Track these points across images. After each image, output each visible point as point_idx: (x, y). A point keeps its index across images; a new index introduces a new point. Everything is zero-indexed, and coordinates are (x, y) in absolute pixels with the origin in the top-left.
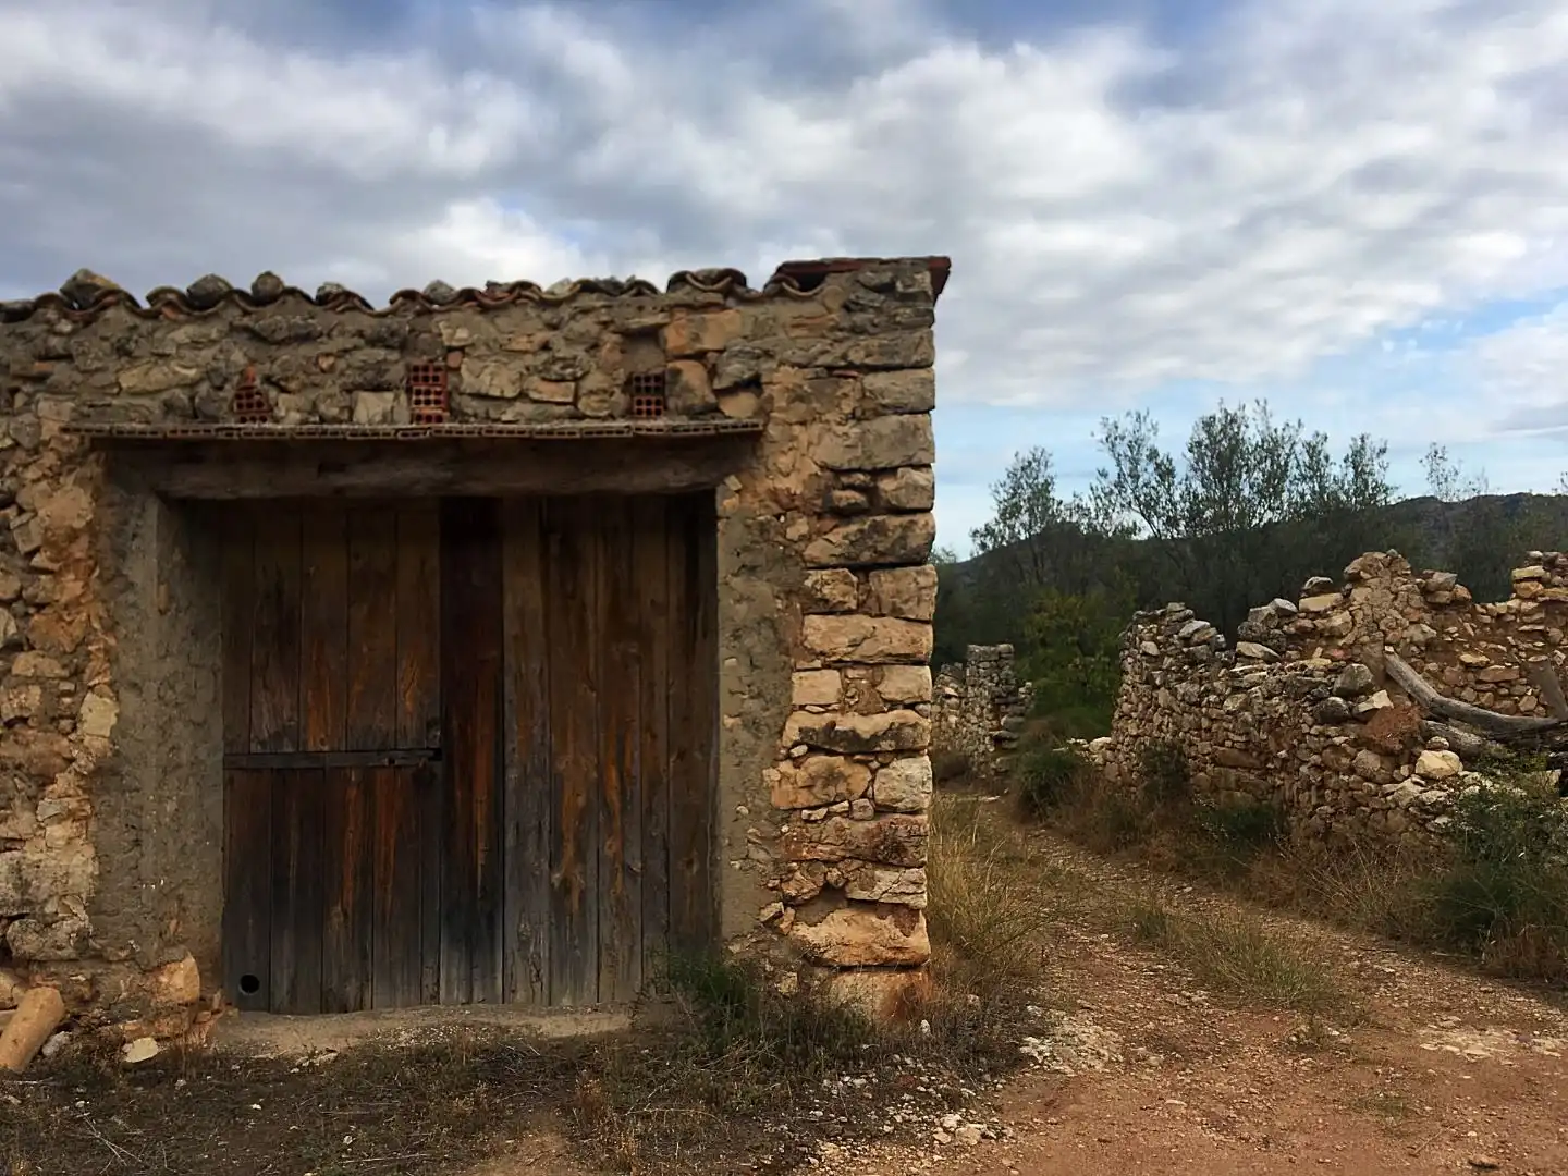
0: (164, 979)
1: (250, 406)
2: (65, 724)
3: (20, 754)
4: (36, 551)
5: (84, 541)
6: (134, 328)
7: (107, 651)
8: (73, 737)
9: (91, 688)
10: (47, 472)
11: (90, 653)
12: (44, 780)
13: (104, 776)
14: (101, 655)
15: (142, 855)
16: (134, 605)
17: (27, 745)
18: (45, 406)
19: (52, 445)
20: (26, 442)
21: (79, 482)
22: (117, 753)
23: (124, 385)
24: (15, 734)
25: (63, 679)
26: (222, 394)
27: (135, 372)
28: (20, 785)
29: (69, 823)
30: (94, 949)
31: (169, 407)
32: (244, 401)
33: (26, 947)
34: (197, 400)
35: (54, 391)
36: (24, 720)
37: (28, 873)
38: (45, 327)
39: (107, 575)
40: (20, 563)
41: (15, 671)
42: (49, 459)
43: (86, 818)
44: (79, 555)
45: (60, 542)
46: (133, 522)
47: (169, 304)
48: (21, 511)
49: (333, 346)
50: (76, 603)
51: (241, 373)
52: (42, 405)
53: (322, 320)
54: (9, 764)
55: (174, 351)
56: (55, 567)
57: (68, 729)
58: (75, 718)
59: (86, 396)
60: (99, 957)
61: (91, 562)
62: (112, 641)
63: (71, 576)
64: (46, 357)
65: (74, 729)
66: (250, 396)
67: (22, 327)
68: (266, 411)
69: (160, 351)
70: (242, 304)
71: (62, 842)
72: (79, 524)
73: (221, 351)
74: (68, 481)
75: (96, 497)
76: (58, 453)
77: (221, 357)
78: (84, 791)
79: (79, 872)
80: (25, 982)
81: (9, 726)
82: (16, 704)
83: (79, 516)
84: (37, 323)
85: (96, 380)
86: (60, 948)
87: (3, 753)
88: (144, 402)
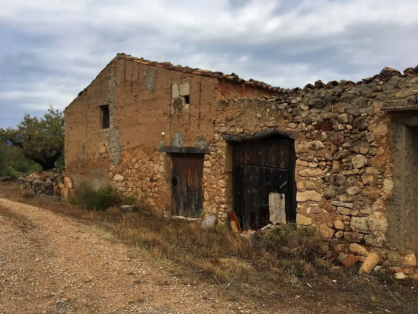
0: (406, 258)
3: (368, 193)
4: (373, 141)
5: (385, 138)
6: (400, 80)
7: (391, 168)
8: (381, 190)
9: (386, 177)
10: (376, 121)
11: (386, 168)
12: (374, 200)
13: (389, 201)
14: (389, 169)
16: (398, 156)
17: (370, 191)
18: (376, 104)
19: (378, 114)
20: (370, 114)
21: (384, 123)
22: (393, 195)
23: (397, 96)
24: (367, 188)
25: (379, 175)
27: (400, 92)
29: (380, 212)
30: (387, 246)
31: (409, 101)
33: (369, 242)
34: (417, 98)
35: (378, 100)
36: (369, 184)
37: (370, 223)
39: (391, 147)
40: (368, 145)
41: (367, 172)
42: (376, 117)
43: (385, 211)
44: (383, 142)
45: (379, 139)
46: (398, 134)
47: (410, 72)
48: (369, 131)
50: (382, 155)
54: (365, 195)
55: (411, 85)
56: (377, 145)
57: (380, 187)
58: (382, 185)
59: (387, 100)
60: (388, 248)
61: (387, 144)
62: (392, 165)
63: (381, 148)
64: (377, 91)
65: (382, 188)
67: (370, 84)
69: (407, 86)
71: (378, 217)
72: (384, 134)
74: (381, 123)
75: (388, 127)
76: (379, 116)
78: (384, 204)
79: (383, 225)
80: (369, 250)
81: (365, 185)
82: (366, 180)
83: (384, 132)
84: (374, 83)
85: (389, 96)
86: (378, 244)
87: (363, 192)
88: (403, 100)
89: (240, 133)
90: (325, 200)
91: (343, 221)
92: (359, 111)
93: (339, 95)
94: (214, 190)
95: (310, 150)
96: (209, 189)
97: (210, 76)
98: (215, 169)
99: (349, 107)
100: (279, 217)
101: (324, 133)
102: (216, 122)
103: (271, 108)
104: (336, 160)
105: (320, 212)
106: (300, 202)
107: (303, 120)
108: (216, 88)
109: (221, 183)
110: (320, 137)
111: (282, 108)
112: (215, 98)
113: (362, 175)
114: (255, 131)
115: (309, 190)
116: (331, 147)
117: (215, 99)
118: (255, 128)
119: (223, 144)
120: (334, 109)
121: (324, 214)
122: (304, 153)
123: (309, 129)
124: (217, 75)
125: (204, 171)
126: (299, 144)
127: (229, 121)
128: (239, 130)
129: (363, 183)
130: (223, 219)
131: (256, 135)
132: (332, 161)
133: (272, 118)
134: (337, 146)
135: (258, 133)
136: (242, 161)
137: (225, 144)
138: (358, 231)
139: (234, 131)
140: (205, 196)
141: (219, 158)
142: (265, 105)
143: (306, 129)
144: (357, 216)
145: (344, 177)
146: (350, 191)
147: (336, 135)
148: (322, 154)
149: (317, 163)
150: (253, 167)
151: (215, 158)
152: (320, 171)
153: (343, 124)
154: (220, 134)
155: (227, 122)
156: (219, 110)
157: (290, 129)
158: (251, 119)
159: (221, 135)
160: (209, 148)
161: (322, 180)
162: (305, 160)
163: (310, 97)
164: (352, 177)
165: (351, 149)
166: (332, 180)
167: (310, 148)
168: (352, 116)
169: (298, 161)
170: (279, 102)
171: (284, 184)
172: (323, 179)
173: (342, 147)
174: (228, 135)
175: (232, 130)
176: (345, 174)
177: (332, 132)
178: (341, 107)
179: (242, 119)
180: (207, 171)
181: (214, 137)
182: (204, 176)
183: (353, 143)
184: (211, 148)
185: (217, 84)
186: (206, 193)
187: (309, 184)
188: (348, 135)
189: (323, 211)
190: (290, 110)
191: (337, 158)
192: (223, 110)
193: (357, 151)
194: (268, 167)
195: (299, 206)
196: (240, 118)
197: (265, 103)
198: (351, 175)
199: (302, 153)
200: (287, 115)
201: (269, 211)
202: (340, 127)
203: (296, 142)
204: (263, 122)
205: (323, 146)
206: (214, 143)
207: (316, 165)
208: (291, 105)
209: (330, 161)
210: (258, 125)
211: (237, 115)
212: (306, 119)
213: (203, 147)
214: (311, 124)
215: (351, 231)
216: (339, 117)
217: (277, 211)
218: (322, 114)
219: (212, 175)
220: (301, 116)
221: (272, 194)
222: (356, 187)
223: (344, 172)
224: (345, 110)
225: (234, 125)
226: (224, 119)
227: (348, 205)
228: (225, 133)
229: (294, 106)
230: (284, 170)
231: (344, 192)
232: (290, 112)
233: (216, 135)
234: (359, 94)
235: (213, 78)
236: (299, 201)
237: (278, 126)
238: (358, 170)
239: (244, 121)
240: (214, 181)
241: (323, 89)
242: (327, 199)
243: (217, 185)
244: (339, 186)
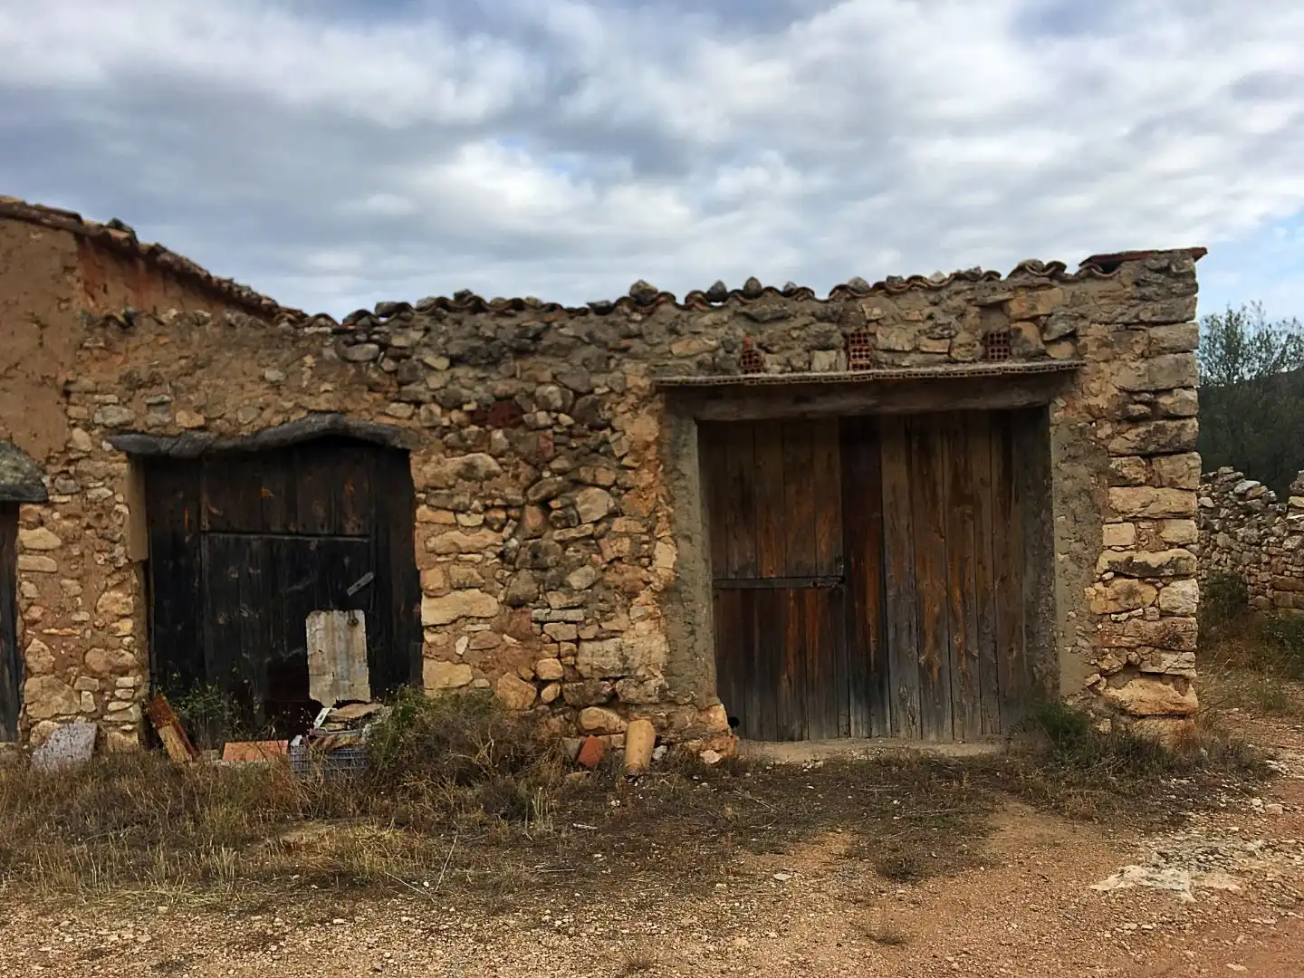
0: (712, 715)
1: (750, 362)
2: (645, 561)
3: (618, 579)
4: (626, 455)
5: (654, 448)
6: (678, 317)
7: (668, 516)
8: (649, 568)
9: (659, 539)
10: (631, 407)
11: (658, 517)
12: (633, 594)
13: (670, 593)
14: (665, 519)
15: (696, 640)
16: (685, 488)
17: (622, 573)
18: (629, 366)
19: (635, 390)
20: (618, 389)
21: (650, 413)
22: (677, 578)
23: (675, 352)
24: (615, 567)
25: (643, 533)
26: (732, 356)
27: (680, 344)
28: (619, 598)
29: (648, 621)
30: (670, 697)
31: (700, 365)
32: (747, 360)
33: (630, 696)
34: (717, 360)
35: (635, 357)
36: (619, 559)
37: (627, 652)
38: (624, 318)
39: (668, 469)
40: (615, 463)
41: (614, 529)
42: (631, 399)
43: (659, 618)
44: (650, 458)
45: (638, 450)
46: (683, 437)
47: (699, 301)
48: (614, 431)
49: (799, 322)
50: (650, 486)
51: (743, 342)
52: (627, 366)
53: (791, 306)
54: (612, 586)
55: (703, 330)
56: (636, 465)
57: (647, 563)
58: (651, 558)
59: (653, 360)
60: (673, 702)
61: (658, 462)
62: (671, 510)
63: (646, 471)
64: (629, 336)
65: (650, 563)
66: (750, 356)
67: (611, 318)
68: (759, 366)
69: (695, 330)
70: (742, 299)
71: (646, 633)
72: (651, 439)
73: (730, 329)
74: (642, 412)
75: (660, 423)
77: (730, 332)
78: (657, 602)
79: (657, 651)
80: (625, 717)
81: (611, 562)
82: (615, 549)
83: (650, 434)
84: (619, 315)
85: (658, 350)
86: (649, 696)
87: (607, 578)
88: (687, 362)
89: (193, 429)
90: (509, 610)
91: (559, 657)
92: (589, 380)
93: (537, 337)
94: (78, 632)
95: (460, 480)
96: (53, 631)
97: (34, 221)
98: (82, 555)
99: (564, 370)
100: (347, 682)
101: (498, 435)
102: (72, 388)
103: (318, 354)
104: (534, 504)
105: (496, 643)
106: (435, 626)
107: (434, 397)
108: (69, 264)
109: (117, 601)
110: (486, 444)
111: (361, 358)
112: (68, 300)
113: (602, 536)
114: (259, 423)
115: (459, 589)
116: (520, 470)
117: (63, 305)
118: (259, 415)
119: (115, 465)
120: (522, 371)
121: (506, 649)
122: (441, 489)
123: (452, 422)
124: (64, 219)
125: (20, 566)
126: (425, 462)
127: (140, 387)
128: (184, 419)
129: (603, 559)
130: (129, 727)
131: (264, 437)
132: (521, 507)
133: (328, 386)
134: (535, 467)
135: (272, 430)
136: (190, 521)
137: (123, 467)
138: (597, 675)
139: (167, 420)
140: (30, 658)
141: (99, 517)
142: (294, 342)
143: (446, 422)
144: (596, 639)
145: (558, 546)
146: (576, 580)
147: (533, 440)
148: (496, 489)
149: (480, 513)
150: (237, 540)
151: (79, 517)
152: (490, 537)
153: (548, 411)
154: (97, 431)
155: (130, 390)
156: (86, 344)
157: (393, 421)
158: (242, 387)
159: (102, 433)
160: (46, 480)
161: (497, 560)
162: (446, 509)
163: (451, 333)
164: (579, 546)
165: (573, 476)
166: (526, 554)
167: (459, 475)
168: (571, 393)
169: (422, 512)
170: (349, 338)
171: (363, 581)
172: (501, 555)
173: (550, 470)
174: (138, 437)
175: (155, 417)
176: (561, 537)
177: (520, 432)
178: (545, 367)
179: (199, 383)
180: (40, 565)
181: (70, 440)
182: (25, 583)
183: (577, 459)
184: (53, 481)
185: (71, 254)
186: (36, 644)
187: (459, 572)
188: (564, 439)
189: (503, 640)
190: (389, 365)
191: (537, 498)
192: (108, 347)
193: (589, 479)
194: (297, 533)
195: (429, 637)
196: (190, 381)
197: (296, 340)
198: (576, 540)
199: (435, 488)
200: (378, 380)
201: (307, 667)
202: (543, 418)
203: (415, 459)
204: (291, 397)
205: (495, 467)
206: (70, 462)
207: (479, 519)
208: (391, 351)
209: (518, 507)
210: (268, 405)
211: (175, 367)
212: (442, 392)
213: (16, 478)
214: (459, 408)
215: (581, 678)
216: (537, 394)
217: (335, 665)
218: (489, 383)
219: (64, 577)
220: (424, 385)
221: (318, 615)
222: (588, 568)
223: (559, 534)
224: (554, 377)
225: (162, 403)
226: (115, 378)
227: (571, 615)
228: (121, 429)
229: (401, 355)
230: (359, 540)
231: (562, 584)
232: (389, 373)
233: (79, 434)
234: (586, 339)
235: (50, 230)
236: (431, 623)
237: (349, 411)
238: (591, 526)
239: (210, 391)
240: (79, 599)
241: (483, 315)
242: (514, 607)
243: (96, 610)
244: (545, 569)
